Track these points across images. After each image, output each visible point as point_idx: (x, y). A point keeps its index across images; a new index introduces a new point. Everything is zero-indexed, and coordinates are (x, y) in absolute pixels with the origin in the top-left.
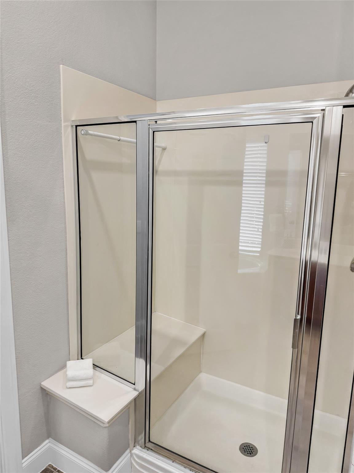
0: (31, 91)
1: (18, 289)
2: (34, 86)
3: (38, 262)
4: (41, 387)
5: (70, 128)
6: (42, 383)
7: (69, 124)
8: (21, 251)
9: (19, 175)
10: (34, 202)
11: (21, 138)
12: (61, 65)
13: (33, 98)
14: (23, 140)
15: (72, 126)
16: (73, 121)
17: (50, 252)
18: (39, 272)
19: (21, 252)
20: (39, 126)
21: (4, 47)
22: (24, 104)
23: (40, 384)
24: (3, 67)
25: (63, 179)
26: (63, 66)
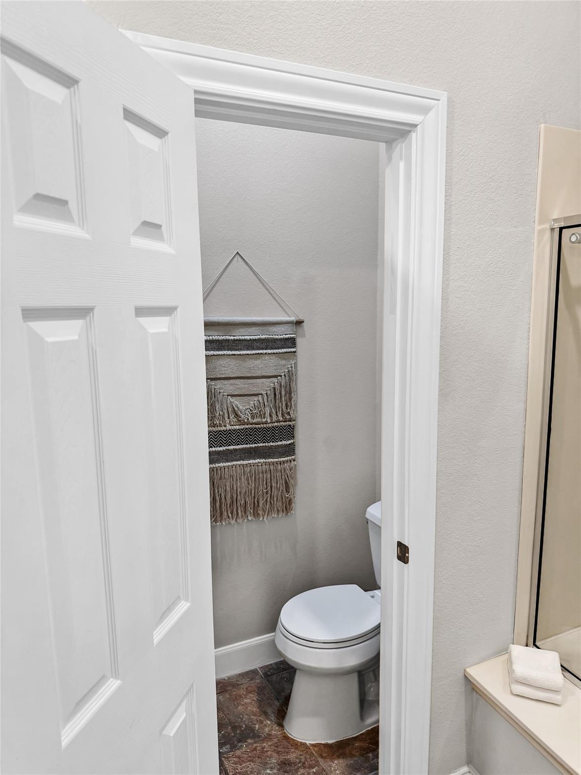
0: (491, 178)
1: (445, 507)
2: (496, 169)
3: (478, 465)
4: (465, 675)
5: (548, 234)
6: (467, 670)
7: (547, 226)
8: (453, 445)
9: (462, 321)
10: (480, 365)
11: (470, 260)
12: (543, 125)
13: (492, 190)
14: (473, 263)
15: (552, 229)
16: (554, 220)
17: (497, 451)
18: (477, 483)
19: (453, 447)
20: (498, 236)
21: (456, 114)
22: (479, 202)
23: (465, 670)
24: (454, 147)
25: (529, 324)
26: (546, 125)
